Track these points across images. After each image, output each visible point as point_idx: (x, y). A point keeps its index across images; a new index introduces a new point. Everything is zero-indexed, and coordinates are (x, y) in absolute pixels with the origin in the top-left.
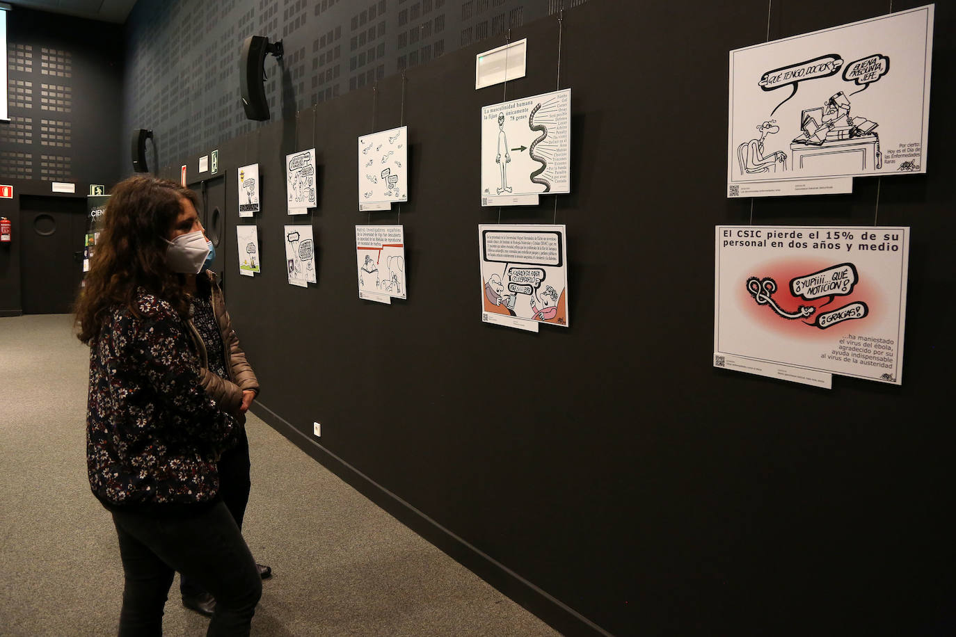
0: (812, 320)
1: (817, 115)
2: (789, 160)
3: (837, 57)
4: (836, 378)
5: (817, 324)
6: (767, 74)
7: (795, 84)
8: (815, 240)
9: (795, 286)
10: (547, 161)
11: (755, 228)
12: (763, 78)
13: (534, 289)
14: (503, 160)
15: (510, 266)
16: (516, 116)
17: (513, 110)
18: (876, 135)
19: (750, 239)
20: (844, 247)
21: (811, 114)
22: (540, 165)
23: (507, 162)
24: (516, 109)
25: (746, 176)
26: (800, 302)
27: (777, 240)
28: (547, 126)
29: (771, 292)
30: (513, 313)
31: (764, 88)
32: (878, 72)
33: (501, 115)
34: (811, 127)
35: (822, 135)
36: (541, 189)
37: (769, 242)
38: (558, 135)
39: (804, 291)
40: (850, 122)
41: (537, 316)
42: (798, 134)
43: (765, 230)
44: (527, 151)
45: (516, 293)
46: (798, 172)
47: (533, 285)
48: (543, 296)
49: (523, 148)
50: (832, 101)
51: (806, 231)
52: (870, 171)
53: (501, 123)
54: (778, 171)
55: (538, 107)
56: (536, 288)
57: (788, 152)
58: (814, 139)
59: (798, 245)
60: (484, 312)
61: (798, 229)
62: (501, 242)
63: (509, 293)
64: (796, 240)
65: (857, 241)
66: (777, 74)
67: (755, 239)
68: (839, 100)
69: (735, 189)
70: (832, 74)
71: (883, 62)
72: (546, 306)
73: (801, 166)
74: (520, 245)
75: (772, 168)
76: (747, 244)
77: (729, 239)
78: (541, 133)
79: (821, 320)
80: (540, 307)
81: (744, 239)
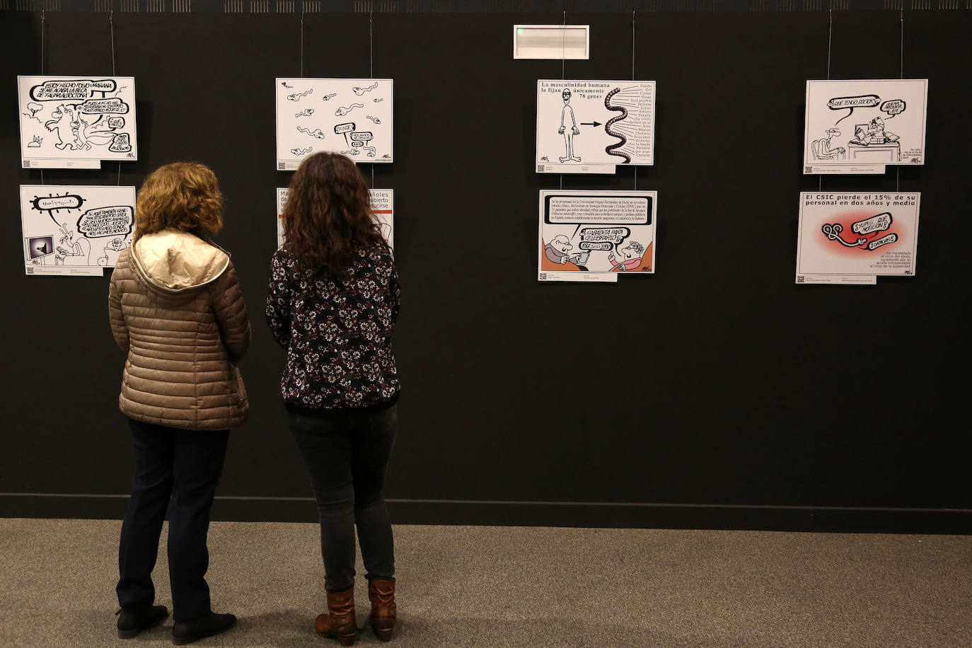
0: (865, 246)
1: (865, 128)
2: (847, 153)
3: (877, 97)
4: (879, 278)
5: (868, 248)
6: (834, 99)
7: (852, 109)
8: (868, 200)
9: (855, 227)
10: (627, 138)
11: (829, 194)
12: (830, 102)
13: (614, 246)
14: (568, 131)
15: (582, 227)
16: (587, 94)
17: (583, 88)
18: (898, 143)
19: (825, 200)
20: (885, 204)
21: (862, 127)
22: (619, 141)
23: (574, 134)
24: (588, 88)
25: (818, 161)
26: (858, 236)
27: (844, 200)
28: (628, 108)
29: (839, 232)
30: (583, 269)
31: (830, 107)
32: (900, 109)
33: (566, 91)
34: (861, 135)
35: (868, 140)
36: (621, 161)
37: (838, 202)
38: (640, 117)
39: (861, 230)
40: (884, 134)
41: (617, 267)
42: (854, 138)
43: (835, 195)
44: (602, 127)
45: (590, 251)
46: (852, 161)
47: (614, 242)
48: (625, 251)
49: (596, 124)
50: (874, 122)
51: (862, 195)
52: (895, 162)
53: (566, 98)
54: (840, 159)
55: (616, 91)
56: (617, 245)
57: (846, 148)
58: (863, 142)
59: (858, 203)
60: (540, 271)
61: (857, 194)
62: (572, 206)
63: (580, 251)
64: (856, 200)
65: (893, 200)
66: (840, 100)
67: (829, 200)
68: (878, 121)
69: (809, 169)
70: (874, 106)
71: (903, 104)
72: (627, 259)
73: (855, 157)
74: (599, 209)
75: (835, 157)
76: (823, 203)
77: (810, 201)
78: (619, 113)
79: (870, 245)
80: (620, 260)
81: (821, 201)
